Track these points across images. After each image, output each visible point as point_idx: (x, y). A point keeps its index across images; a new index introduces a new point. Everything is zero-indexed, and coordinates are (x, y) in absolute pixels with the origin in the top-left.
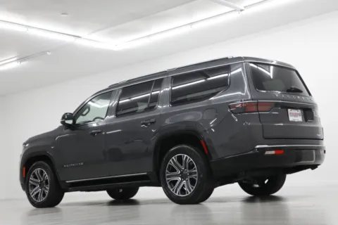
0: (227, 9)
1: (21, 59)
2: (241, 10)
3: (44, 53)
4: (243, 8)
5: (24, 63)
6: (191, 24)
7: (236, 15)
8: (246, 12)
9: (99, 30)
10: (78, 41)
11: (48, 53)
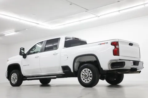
0: (94, 16)
1: (16, 31)
2: (99, 17)
3: (25, 29)
5: (17, 33)
6: (80, 21)
7: (97, 18)
8: (101, 17)
10: (38, 26)
11: (26, 29)
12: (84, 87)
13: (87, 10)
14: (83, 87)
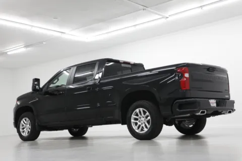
1: (26, 46)
2: (167, 18)
3: (42, 43)
4: (168, 16)
5: (29, 49)
6: (135, 25)
7: (163, 21)
8: (170, 19)
9: (76, 29)
10: (63, 36)
11: (44, 43)
12: (138, 140)
13: (145, 8)
14: (135, 140)
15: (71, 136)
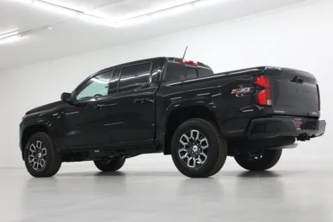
1: (22, 33)
5: (26, 37)
10: (81, 17)
11: (49, 28)
15: (99, 171)
